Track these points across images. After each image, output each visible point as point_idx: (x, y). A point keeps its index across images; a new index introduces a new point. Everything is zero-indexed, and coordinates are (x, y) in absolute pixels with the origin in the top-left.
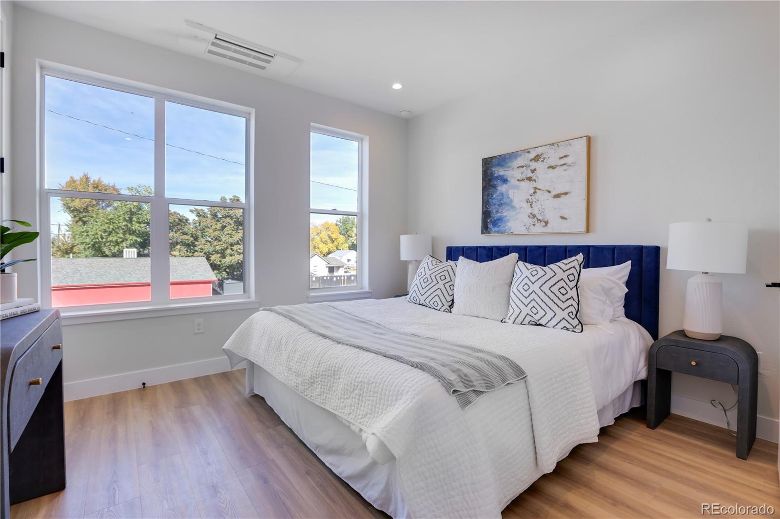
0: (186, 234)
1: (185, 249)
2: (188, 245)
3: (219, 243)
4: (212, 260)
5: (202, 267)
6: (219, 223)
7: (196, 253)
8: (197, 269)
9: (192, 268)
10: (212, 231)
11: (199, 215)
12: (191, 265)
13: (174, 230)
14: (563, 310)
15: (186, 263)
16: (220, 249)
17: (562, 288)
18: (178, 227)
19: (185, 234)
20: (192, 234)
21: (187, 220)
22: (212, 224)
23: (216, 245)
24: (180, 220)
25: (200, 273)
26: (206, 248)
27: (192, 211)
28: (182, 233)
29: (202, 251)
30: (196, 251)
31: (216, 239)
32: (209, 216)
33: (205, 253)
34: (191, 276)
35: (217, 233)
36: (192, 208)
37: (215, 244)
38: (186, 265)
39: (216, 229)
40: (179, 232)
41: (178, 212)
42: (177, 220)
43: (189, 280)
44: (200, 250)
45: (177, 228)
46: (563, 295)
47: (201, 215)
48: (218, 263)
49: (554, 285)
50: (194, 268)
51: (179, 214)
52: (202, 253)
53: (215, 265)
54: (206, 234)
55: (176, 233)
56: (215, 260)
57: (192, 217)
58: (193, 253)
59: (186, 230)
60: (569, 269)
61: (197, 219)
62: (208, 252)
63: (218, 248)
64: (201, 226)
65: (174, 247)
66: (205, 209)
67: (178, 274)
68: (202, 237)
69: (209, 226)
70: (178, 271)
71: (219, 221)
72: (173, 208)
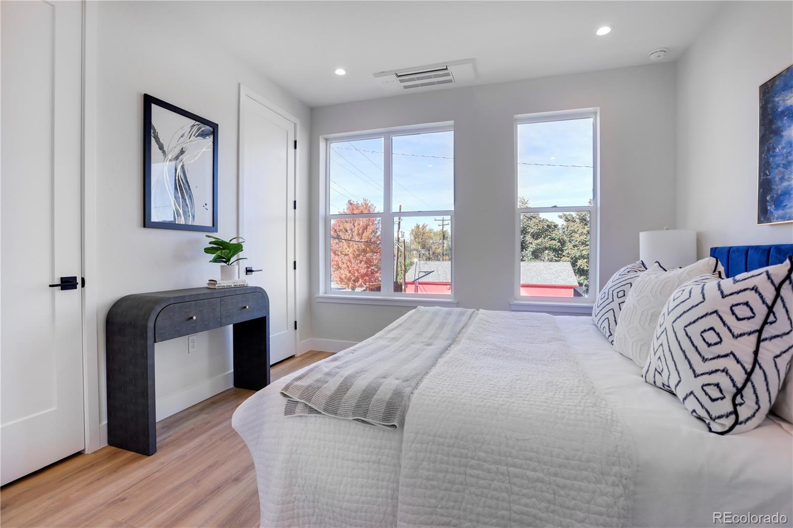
0: (554, 240)
1: (553, 254)
2: (555, 250)
3: (587, 247)
4: (578, 265)
5: (566, 271)
6: (587, 226)
7: (564, 258)
8: (560, 273)
9: (556, 272)
10: (578, 236)
11: (567, 220)
12: (556, 269)
13: (543, 236)
14: (696, 376)
15: (551, 267)
16: (586, 253)
17: (709, 329)
18: (547, 233)
19: (552, 239)
20: (559, 239)
21: (556, 226)
22: (578, 228)
23: (583, 250)
24: (548, 226)
25: (563, 278)
26: (572, 253)
27: (560, 217)
28: (550, 238)
29: (568, 255)
30: (564, 256)
31: (583, 244)
32: (577, 220)
33: (572, 258)
34: (554, 280)
35: (583, 237)
36: (561, 214)
37: (582, 248)
38: (551, 269)
39: (582, 233)
40: (547, 238)
41: (547, 219)
42: (546, 227)
43: (551, 284)
44: (567, 255)
45: (545, 234)
46: (709, 345)
47: (569, 220)
48: (585, 268)
49: (694, 322)
50: (557, 272)
51: (547, 221)
52: (569, 258)
53: (583, 270)
54: (573, 238)
55: (544, 239)
56: (581, 265)
57: (561, 223)
58: (561, 258)
59: (553, 235)
60: (738, 293)
61: (565, 223)
62: (574, 257)
63: (584, 253)
64: (569, 231)
65: (543, 252)
66: (574, 214)
67: (542, 278)
68: (570, 242)
69: (576, 230)
70: (543, 275)
71: (587, 225)
72: (543, 216)
